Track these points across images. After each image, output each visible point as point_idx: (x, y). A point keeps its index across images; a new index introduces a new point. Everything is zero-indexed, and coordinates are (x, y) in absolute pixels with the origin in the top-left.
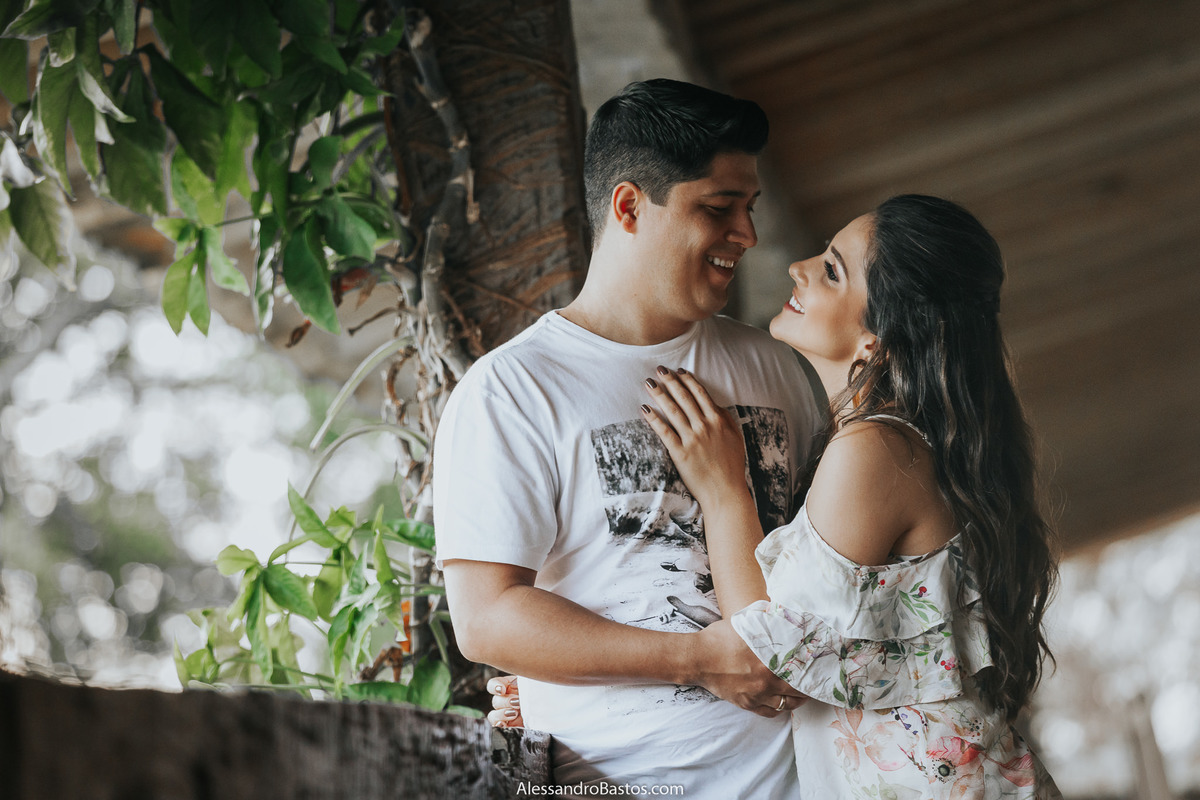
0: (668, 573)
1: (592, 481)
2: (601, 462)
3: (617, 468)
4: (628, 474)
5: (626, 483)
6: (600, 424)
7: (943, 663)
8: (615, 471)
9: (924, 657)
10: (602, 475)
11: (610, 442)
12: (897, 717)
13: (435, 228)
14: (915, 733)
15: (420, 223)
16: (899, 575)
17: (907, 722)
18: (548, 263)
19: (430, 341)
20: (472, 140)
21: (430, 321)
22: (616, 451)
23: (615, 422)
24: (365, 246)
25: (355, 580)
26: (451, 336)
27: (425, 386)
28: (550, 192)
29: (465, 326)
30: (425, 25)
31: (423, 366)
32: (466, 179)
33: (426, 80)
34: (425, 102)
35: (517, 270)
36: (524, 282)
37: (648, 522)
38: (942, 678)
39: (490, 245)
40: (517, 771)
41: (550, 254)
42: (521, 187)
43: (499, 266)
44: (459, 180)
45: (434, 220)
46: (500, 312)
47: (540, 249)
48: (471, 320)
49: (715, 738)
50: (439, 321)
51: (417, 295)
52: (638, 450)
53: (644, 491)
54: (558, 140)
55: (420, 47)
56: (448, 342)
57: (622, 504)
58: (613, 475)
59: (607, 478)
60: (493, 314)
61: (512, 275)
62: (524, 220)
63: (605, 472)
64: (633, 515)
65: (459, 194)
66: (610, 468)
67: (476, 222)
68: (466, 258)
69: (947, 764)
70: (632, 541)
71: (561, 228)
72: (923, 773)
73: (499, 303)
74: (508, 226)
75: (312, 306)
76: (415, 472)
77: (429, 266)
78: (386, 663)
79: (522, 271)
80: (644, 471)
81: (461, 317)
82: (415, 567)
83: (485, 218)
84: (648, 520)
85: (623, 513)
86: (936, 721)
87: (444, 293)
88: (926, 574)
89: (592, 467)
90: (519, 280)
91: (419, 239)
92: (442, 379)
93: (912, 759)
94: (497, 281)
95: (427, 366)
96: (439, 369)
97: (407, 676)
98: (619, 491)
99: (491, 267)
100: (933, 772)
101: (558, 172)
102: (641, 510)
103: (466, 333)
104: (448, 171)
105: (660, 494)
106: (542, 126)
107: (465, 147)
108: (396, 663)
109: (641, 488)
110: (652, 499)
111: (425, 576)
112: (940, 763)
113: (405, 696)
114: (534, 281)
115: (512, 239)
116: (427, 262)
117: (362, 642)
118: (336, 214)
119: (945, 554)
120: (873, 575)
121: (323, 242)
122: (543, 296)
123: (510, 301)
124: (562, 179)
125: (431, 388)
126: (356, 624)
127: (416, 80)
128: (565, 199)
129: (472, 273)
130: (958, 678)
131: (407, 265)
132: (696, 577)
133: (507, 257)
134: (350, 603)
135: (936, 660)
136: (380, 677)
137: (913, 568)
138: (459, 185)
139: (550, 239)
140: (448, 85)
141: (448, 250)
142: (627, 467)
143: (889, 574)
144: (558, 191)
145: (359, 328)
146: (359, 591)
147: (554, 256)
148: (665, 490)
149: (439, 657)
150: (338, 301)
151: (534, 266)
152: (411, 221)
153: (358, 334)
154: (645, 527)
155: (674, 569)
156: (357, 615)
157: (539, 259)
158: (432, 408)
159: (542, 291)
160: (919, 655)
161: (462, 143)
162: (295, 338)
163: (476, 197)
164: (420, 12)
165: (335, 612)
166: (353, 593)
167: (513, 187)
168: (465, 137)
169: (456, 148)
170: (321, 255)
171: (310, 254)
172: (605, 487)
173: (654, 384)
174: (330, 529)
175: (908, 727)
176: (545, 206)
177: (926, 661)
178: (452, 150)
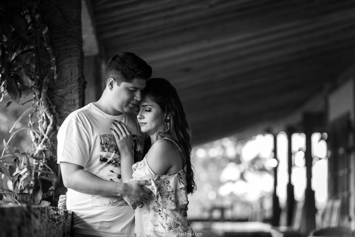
0: (111, 173)
1: (98, 147)
2: (101, 143)
3: (105, 146)
4: (107, 147)
5: (106, 149)
6: (102, 134)
7: (172, 200)
8: (104, 146)
9: (167, 198)
10: (101, 146)
11: (104, 138)
12: (160, 214)
13: (46, 80)
14: (163, 218)
15: (42, 78)
16: (165, 178)
17: (162, 215)
18: (73, 90)
19: (42, 108)
20: (56, 58)
21: (43, 103)
22: (105, 141)
23: (106, 134)
24: (28, 83)
25: (20, 167)
26: (48, 107)
27: (40, 120)
28: (75, 73)
29: (51, 105)
30: (47, 28)
31: (39, 114)
32: (54, 68)
33: (46, 42)
34: (45, 48)
35: (65, 92)
36: (67, 95)
37: (109, 160)
38: (171, 204)
39: (59, 85)
40: (67, 221)
41: (74, 88)
42: (67, 71)
43: (61, 90)
44: (52, 68)
45: (45, 78)
46: (60, 102)
47: (71, 87)
48: (53, 104)
49: (117, 216)
50: (45, 103)
51: (40, 96)
52: (110, 142)
53: (110, 152)
54: (78, 60)
55: (45, 34)
56: (47, 109)
57: (104, 154)
58: (104, 147)
59: (102, 147)
60: (58, 103)
61: (64, 93)
62: (68, 79)
63: (102, 146)
64: (106, 158)
65: (52, 72)
66: (103, 145)
67: (56, 79)
68: (53, 88)
69: (171, 227)
70: (104, 164)
71: (77, 82)
72: (165, 229)
73: (60, 100)
74: (64, 80)
75: (14, 97)
76: (36, 141)
77: (44, 89)
78: (26, 188)
79: (67, 92)
80: (111, 147)
81: (50, 103)
82: (35, 165)
83: (58, 78)
84: (110, 159)
85: (104, 157)
86: (169, 216)
87: (46, 96)
88: (171, 179)
89: (99, 144)
90: (66, 94)
91: (41, 82)
92: (45, 118)
93: (162, 225)
94: (60, 94)
95: (41, 114)
96: (44, 115)
97: (31, 192)
98: (104, 151)
99: (59, 90)
100: (167, 229)
101: (77, 68)
102: (108, 157)
103: (52, 107)
104: (50, 65)
105: (114, 154)
106: (74, 56)
107: (55, 60)
108: (28, 188)
109: (110, 151)
110: (112, 154)
111: (37, 167)
112: (169, 227)
113: (30, 197)
114: (69, 95)
115: (65, 84)
116: (43, 88)
117: (21, 183)
118: (21, 75)
119: (177, 175)
120: (159, 177)
121: (18, 81)
122: (71, 99)
123: (63, 99)
124: (78, 70)
125: (41, 120)
126: (20, 178)
127: (43, 42)
128: (79, 75)
129: (54, 92)
130: (175, 204)
131: (38, 89)
132: (118, 175)
133: (63, 88)
134: (18, 173)
135: (170, 199)
136: (24, 192)
137: (169, 176)
138: (52, 69)
139: (74, 85)
140: (51, 44)
141: (49, 86)
142: (107, 146)
143: (163, 177)
144: (77, 72)
145: (25, 103)
146: (21, 170)
147: (75, 89)
148: (115, 153)
149: (39, 188)
150: (20, 97)
151: (70, 91)
152: (39, 77)
153: (24, 105)
154: (108, 161)
155: (113, 172)
156: (20, 176)
157: (71, 89)
158: (41, 125)
159: (71, 97)
160: (166, 198)
161: (54, 59)
162: (8, 104)
163: (56, 73)
164: (46, 25)
165: (14, 174)
166: (19, 170)
167: (66, 71)
168: (55, 57)
169: (52, 60)
170: (17, 85)
171: (14, 84)
172: (101, 150)
173: (114, 124)
174: (14, 153)
175: (162, 217)
176: (73, 76)
177: (168, 199)
178: (51, 60)
